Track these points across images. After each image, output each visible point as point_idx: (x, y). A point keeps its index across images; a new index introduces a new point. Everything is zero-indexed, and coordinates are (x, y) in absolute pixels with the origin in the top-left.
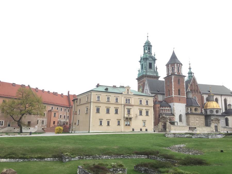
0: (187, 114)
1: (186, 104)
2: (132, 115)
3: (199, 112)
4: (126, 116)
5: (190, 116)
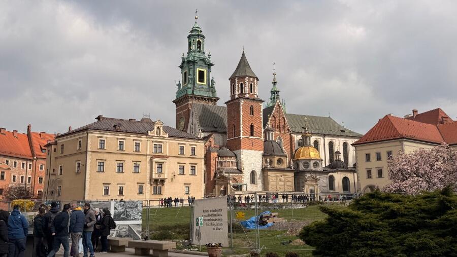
0: (264, 170)
1: (263, 152)
2: (166, 175)
3: (285, 165)
4: (155, 176)
5: (270, 173)
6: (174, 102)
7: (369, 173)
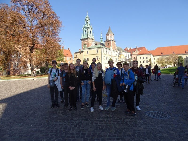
6: (81, 39)
7: (141, 62)
